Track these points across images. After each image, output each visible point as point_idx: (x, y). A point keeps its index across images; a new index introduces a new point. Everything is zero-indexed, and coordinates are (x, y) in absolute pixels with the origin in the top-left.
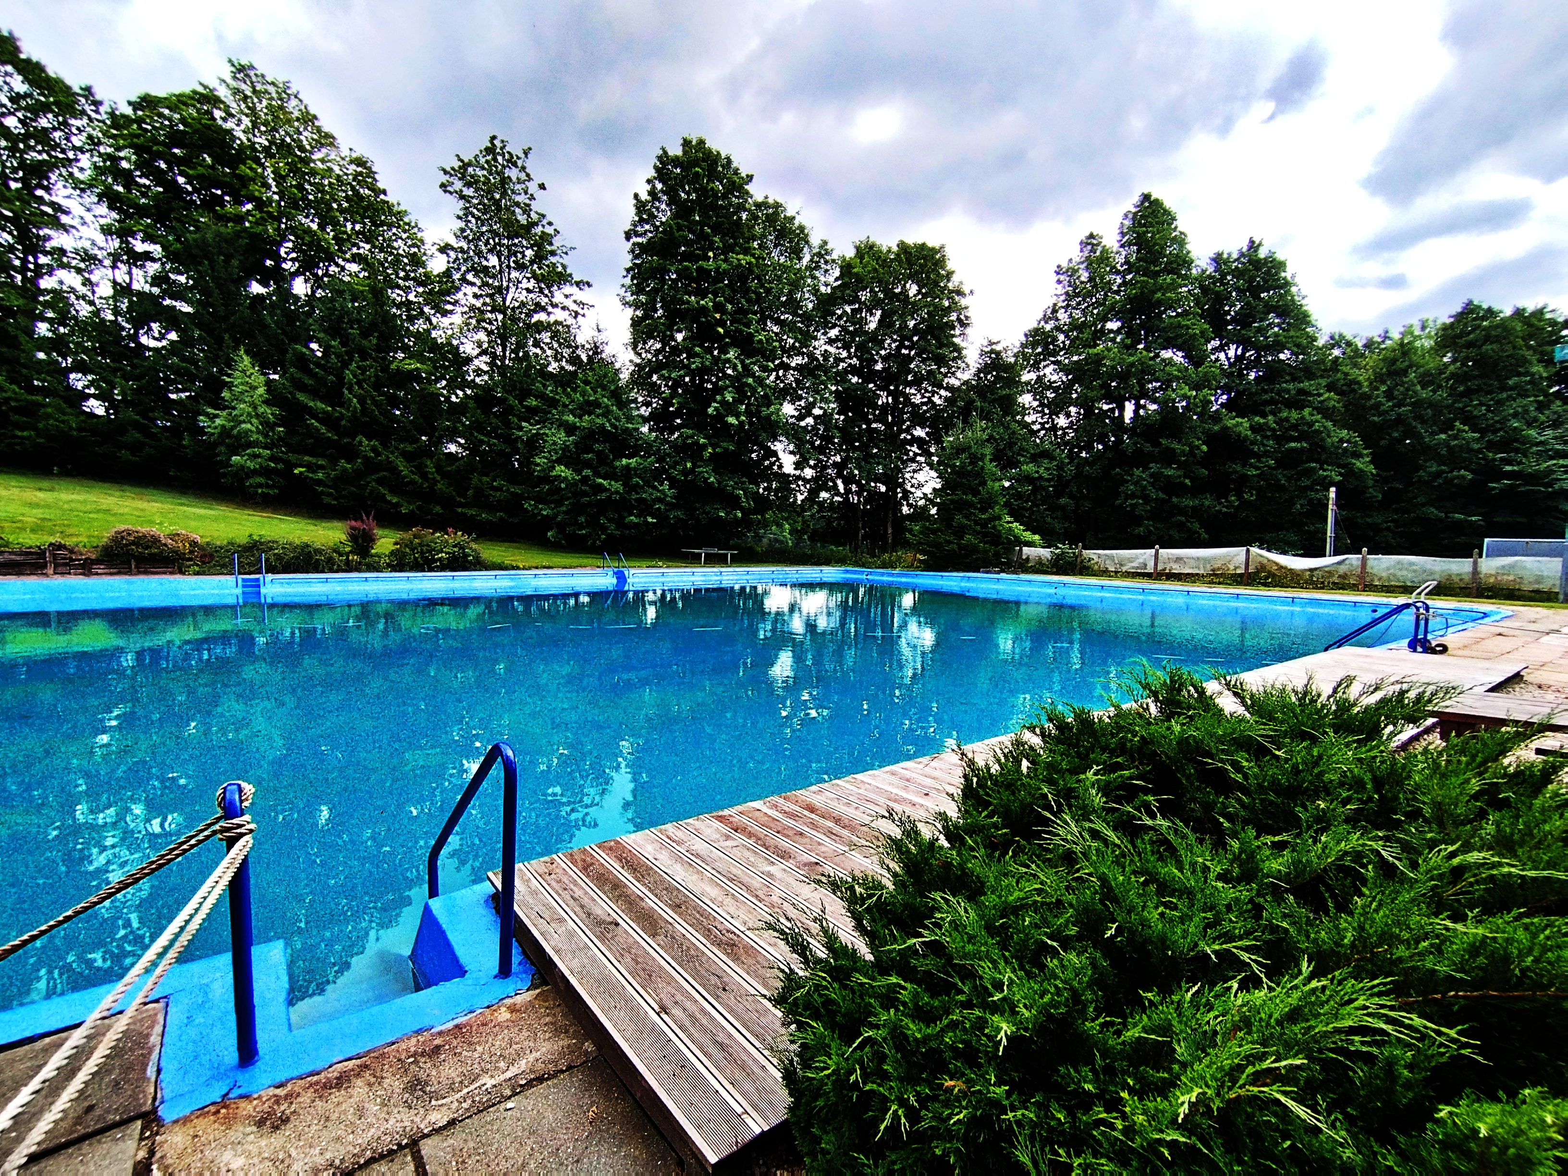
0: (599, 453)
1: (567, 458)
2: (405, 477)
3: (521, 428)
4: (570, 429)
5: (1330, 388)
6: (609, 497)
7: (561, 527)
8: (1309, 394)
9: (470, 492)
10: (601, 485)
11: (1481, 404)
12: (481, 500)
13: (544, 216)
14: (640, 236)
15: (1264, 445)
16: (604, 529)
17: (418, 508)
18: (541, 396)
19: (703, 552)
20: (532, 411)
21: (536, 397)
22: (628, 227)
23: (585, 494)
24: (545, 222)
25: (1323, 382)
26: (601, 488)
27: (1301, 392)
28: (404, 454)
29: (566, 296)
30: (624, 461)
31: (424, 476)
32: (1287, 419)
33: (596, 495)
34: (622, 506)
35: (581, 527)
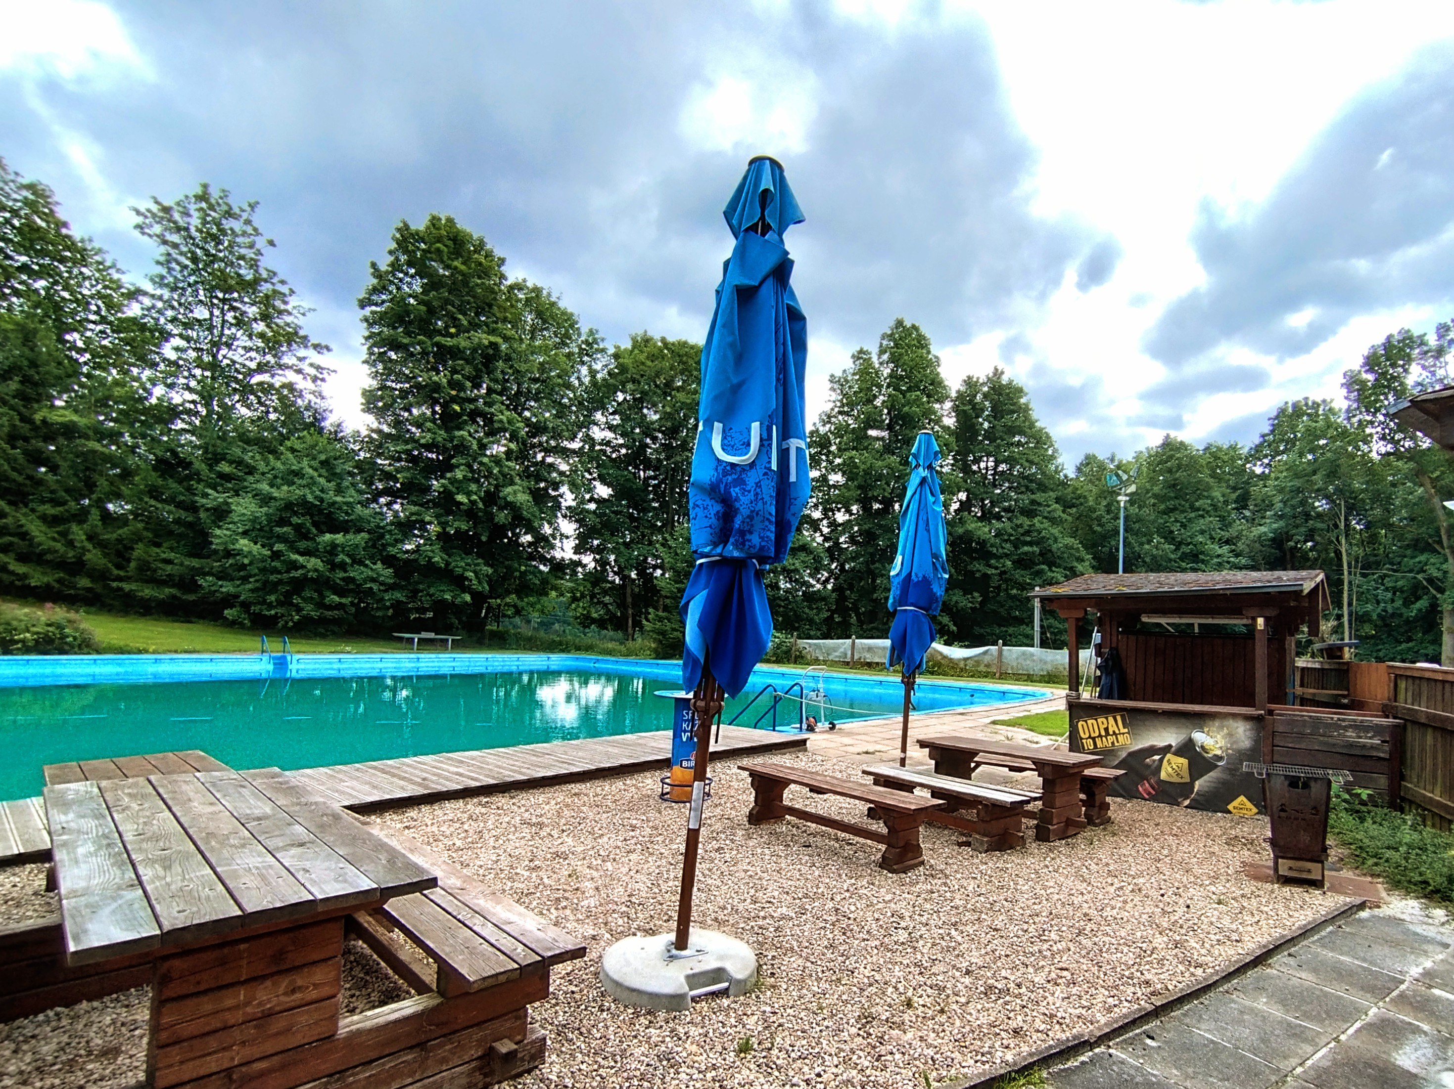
0: (298, 528)
1: (256, 531)
2: (40, 544)
3: (205, 495)
4: (265, 500)
5: (1058, 500)
6: (305, 575)
7: (245, 606)
8: (1039, 504)
9: (133, 565)
10: (295, 561)
11: (1176, 521)
12: (147, 575)
13: (275, 274)
14: (376, 305)
15: (1003, 548)
16: (299, 610)
17: (59, 581)
18: (239, 463)
19: (416, 637)
20: (224, 477)
21: (231, 462)
22: (363, 295)
23: (276, 571)
24: (275, 280)
25: (1053, 495)
26: (295, 566)
27: (1033, 502)
28: (44, 518)
29: (301, 359)
30: (328, 537)
31: (71, 544)
32: (1021, 526)
33: (288, 572)
34: (321, 584)
35: (270, 606)
